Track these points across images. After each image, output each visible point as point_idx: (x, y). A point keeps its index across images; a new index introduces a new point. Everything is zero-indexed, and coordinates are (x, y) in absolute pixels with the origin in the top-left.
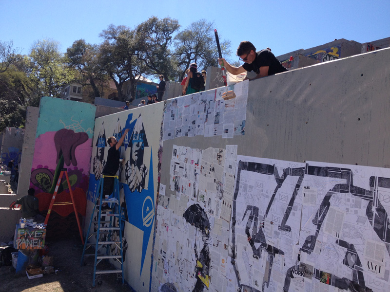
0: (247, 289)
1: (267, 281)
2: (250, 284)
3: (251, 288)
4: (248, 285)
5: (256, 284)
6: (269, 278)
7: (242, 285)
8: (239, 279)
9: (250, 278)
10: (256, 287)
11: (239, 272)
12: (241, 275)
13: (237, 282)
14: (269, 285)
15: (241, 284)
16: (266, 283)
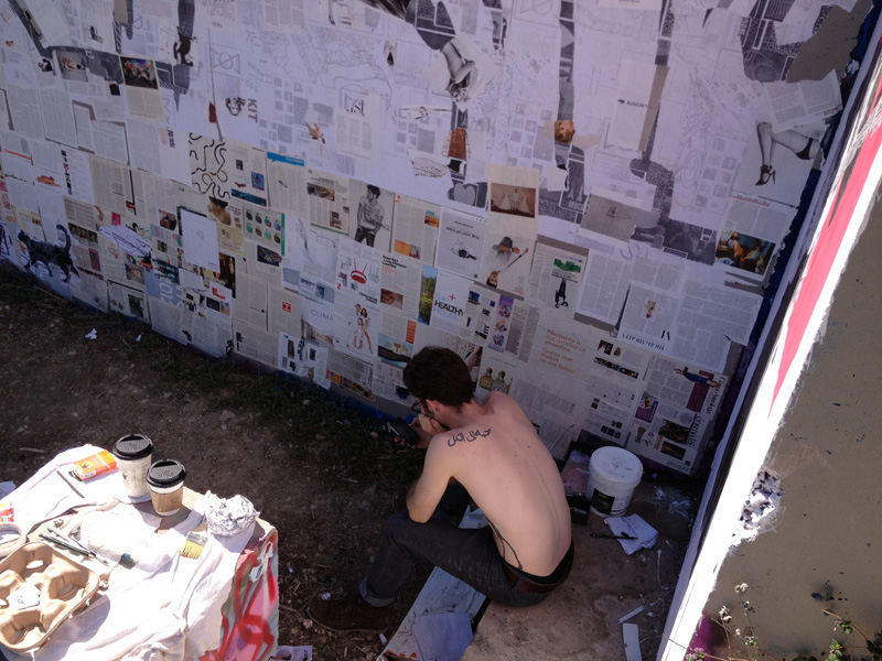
0: (69, 56)
1: (126, 21)
2: (73, 41)
3: (82, 51)
4: (69, 44)
5: (94, 36)
6: (130, 10)
7: (50, 49)
8: (36, 35)
9: (71, 22)
10: (95, 45)
11: (32, 12)
12: (41, 22)
13: (33, 45)
14: (134, 30)
15: (45, 46)
16: (123, 28)
